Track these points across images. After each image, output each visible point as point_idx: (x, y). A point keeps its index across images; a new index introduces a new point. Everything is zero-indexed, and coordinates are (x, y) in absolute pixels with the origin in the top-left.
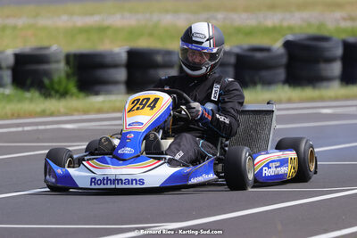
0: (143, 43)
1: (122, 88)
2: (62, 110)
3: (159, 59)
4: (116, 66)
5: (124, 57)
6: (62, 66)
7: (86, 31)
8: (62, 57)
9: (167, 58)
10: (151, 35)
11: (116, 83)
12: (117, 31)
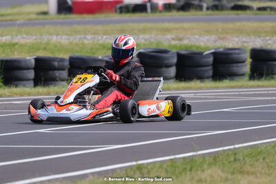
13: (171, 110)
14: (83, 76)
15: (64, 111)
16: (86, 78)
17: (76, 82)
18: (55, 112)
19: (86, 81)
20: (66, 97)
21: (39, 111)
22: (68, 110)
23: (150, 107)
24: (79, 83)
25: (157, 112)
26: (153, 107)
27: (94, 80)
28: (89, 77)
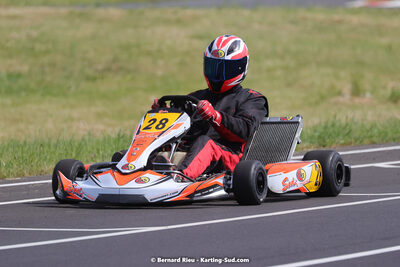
13: (320, 179)
14: (159, 116)
15: (132, 184)
16: (167, 120)
17: (147, 128)
18: (114, 184)
19: (167, 125)
20: (132, 157)
21: (81, 184)
22: (139, 181)
23: (286, 175)
24: (153, 130)
25: (299, 185)
26: (292, 175)
27: (181, 123)
28: (172, 117)
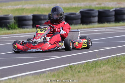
0: (36, 13)
1: (31, 26)
2: (18, 32)
3: (42, 17)
4: (29, 20)
5: (32, 17)
6: (13, 20)
7: (17, 10)
8: (13, 18)
9: (45, 17)
10: (38, 11)
11: (29, 25)
12: (27, 10)
